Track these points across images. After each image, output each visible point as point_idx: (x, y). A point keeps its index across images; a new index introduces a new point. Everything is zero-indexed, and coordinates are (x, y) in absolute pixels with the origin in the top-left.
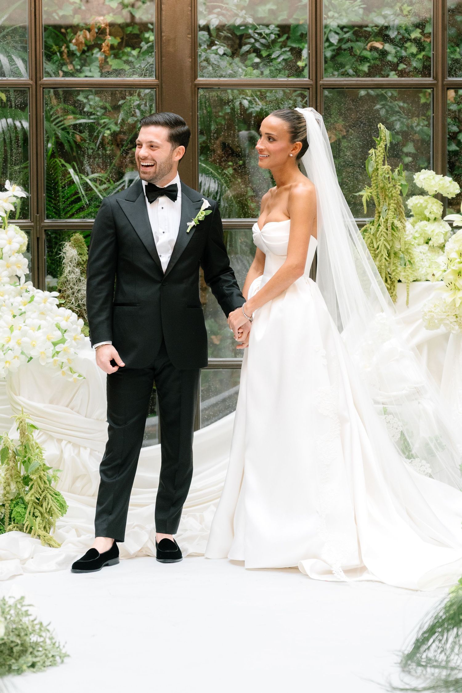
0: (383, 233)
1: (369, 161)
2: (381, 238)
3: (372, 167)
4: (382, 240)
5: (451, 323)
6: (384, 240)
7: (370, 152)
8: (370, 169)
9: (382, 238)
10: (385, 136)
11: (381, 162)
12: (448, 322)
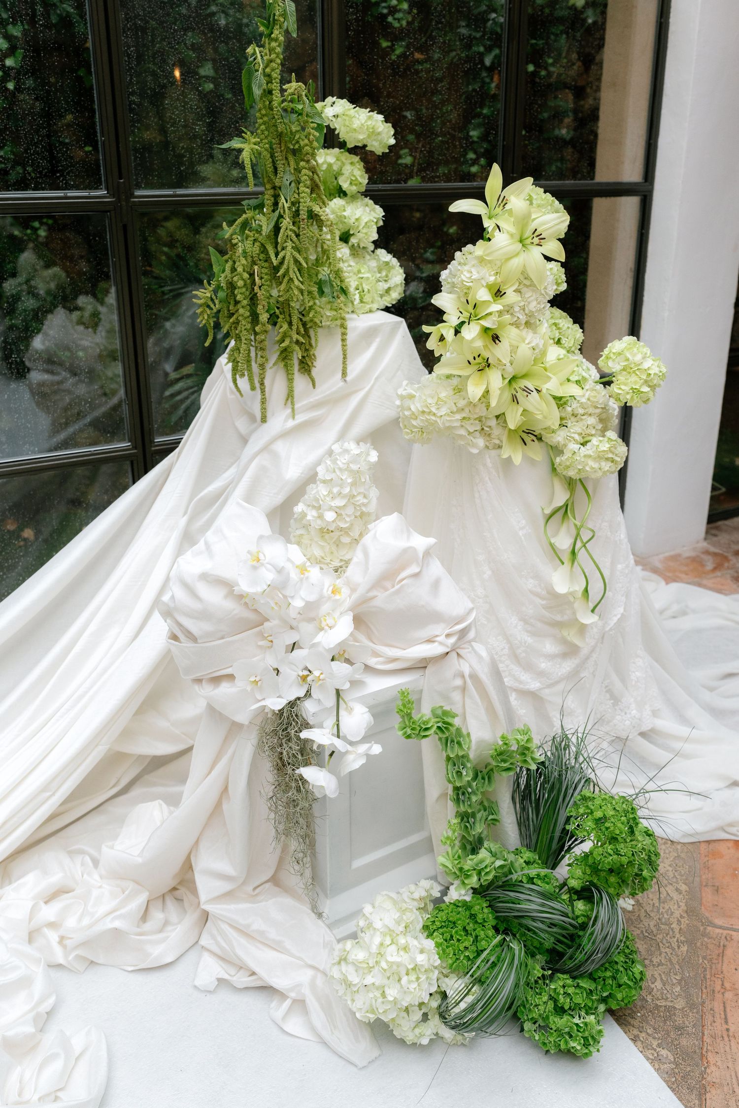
0: (290, 233)
1: (250, 74)
2: (287, 244)
3: (260, 86)
4: (289, 248)
5: (470, 433)
6: (293, 247)
7: (250, 50)
8: (257, 92)
9: (289, 244)
10: (284, 15)
11: (276, 75)
12: (462, 432)
